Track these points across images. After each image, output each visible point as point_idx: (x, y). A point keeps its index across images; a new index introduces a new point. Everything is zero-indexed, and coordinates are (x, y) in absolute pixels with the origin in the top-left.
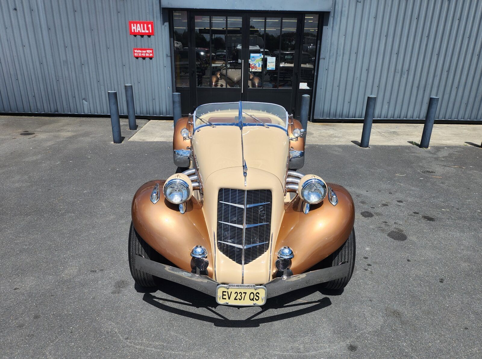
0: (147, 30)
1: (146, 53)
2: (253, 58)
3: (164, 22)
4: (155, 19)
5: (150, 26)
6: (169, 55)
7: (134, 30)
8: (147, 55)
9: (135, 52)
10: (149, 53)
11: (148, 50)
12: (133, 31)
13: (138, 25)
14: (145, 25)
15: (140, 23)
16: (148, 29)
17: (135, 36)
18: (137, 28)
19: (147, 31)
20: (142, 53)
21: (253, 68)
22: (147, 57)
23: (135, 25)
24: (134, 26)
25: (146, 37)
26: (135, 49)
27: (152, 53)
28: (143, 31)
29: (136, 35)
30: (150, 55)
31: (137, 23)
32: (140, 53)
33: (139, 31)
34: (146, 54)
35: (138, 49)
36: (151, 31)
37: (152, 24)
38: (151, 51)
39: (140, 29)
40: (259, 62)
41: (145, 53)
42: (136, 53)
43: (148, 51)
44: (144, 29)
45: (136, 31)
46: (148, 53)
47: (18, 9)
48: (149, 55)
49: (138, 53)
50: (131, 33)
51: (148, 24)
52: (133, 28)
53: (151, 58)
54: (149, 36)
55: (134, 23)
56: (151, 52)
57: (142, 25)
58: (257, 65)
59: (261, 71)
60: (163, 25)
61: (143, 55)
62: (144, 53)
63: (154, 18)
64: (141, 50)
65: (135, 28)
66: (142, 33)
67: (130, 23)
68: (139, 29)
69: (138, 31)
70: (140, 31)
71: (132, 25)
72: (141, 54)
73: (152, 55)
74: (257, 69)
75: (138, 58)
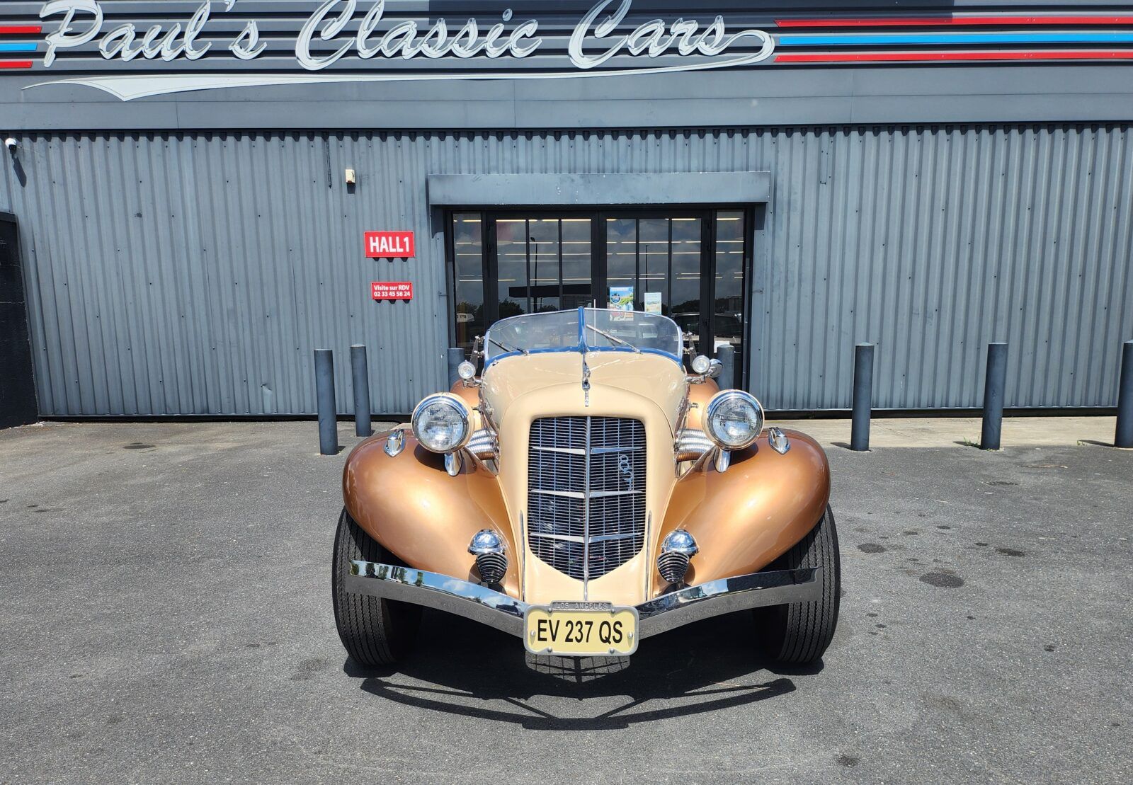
0: (400, 247)
1: (398, 290)
2: (615, 295)
3: (434, 232)
4: (417, 226)
5: (406, 239)
6: (444, 292)
7: (375, 247)
8: (400, 294)
9: (376, 289)
10: (403, 291)
11: (401, 284)
12: (372, 250)
13: (384, 239)
14: (398, 239)
15: (387, 235)
16: (403, 245)
17: (377, 259)
18: (381, 245)
19: (401, 250)
20: (389, 291)
22: (400, 298)
23: (377, 239)
24: (374, 241)
25: (397, 261)
26: (376, 284)
27: (410, 290)
28: (392, 250)
29: (379, 258)
30: (405, 295)
31: (380, 235)
32: (384, 291)
33: (384, 249)
34: (397, 293)
35: (380, 285)
36: (408, 250)
37: (410, 235)
38: (408, 288)
39: (386, 247)
40: (628, 303)
41: (396, 291)
42: (377, 291)
43: (401, 287)
44: (394, 246)
45: (378, 251)
46: (400, 291)
47: (144, 214)
48: (404, 294)
49: (381, 291)
50: (369, 255)
51: (402, 236)
52: (372, 244)
53: (407, 300)
54: (405, 259)
55: (374, 235)
56: (408, 289)
57: (390, 239)
59: (632, 319)
60: (433, 237)
61: (391, 294)
62: (392, 291)
63: (414, 224)
64: (388, 285)
65: (376, 244)
66: (390, 253)
67: (368, 235)
68: (384, 246)
69: (381, 251)
70: (387, 251)
71: (371, 239)
72: (387, 293)
73: (409, 294)
74: (625, 316)
75: (381, 300)
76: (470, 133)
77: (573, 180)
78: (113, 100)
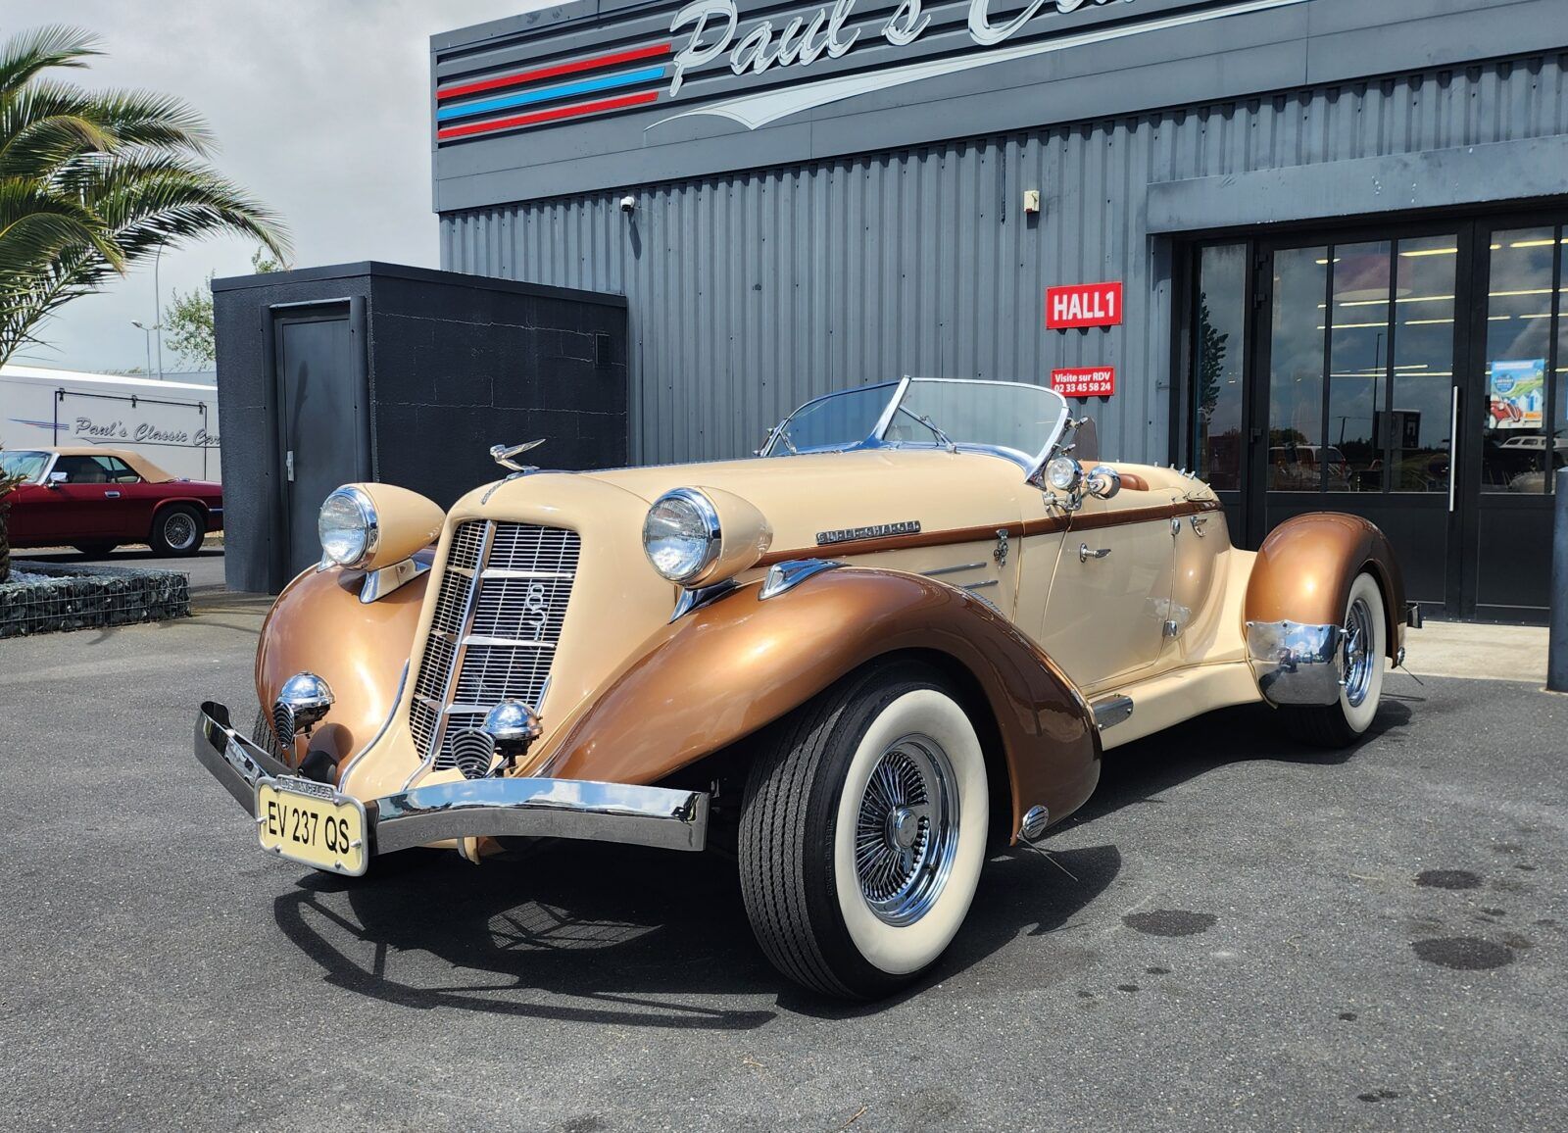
0: (1100, 310)
1: (1092, 381)
2: (1504, 377)
3: (1159, 277)
4: (1131, 274)
5: (1110, 296)
6: (1166, 382)
7: (1061, 312)
8: (1094, 387)
9: (1058, 381)
10: (1099, 382)
11: (1098, 371)
12: (1056, 317)
13: (1075, 297)
14: (1097, 296)
15: (1080, 291)
16: (1104, 306)
17: (1062, 331)
18: (1070, 308)
19: (1102, 314)
20: (1077, 383)
21: (1502, 415)
22: (1093, 394)
23: (1065, 297)
24: (1061, 302)
25: (1094, 332)
26: (1059, 373)
27: (1111, 380)
28: (1088, 315)
29: (1065, 329)
30: (1102, 389)
31: (1070, 292)
32: (1070, 383)
33: (1075, 315)
34: (1091, 385)
35: (1065, 373)
36: (1111, 313)
37: (1116, 288)
38: (1107, 376)
39: (1077, 310)
40: (1530, 392)
41: (1088, 383)
42: (1060, 383)
43: (1096, 376)
44: (1091, 309)
45: (1065, 318)
46: (1095, 382)
47: (764, 287)
48: (1100, 386)
49: (1065, 384)
50: (1051, 324)
51: (1103, 291)
52: (1057, 307)
53: (1104, 397)
54: (1106, 328)
55: (1061, 292)
56: (1107, 378)
57: (1085, 296)
58: (1522, 404)
60: (1154, 289)
61: (1080, 388)
62: (1083, 382)
63: (1125, 270)
64: (1074, 372)
65: (1064, 307)
66: (1083, 320)
67: (1051, 293)
68: (1075, 309)
69: (1070, 317)
70: (1079, 316)
71: (1056, 298)
72: (1074, 385)
73: (1108, 386)
74: (1523, 420)
76: (1227, 106)
77: (1406, 165)
78: (738, 130)
